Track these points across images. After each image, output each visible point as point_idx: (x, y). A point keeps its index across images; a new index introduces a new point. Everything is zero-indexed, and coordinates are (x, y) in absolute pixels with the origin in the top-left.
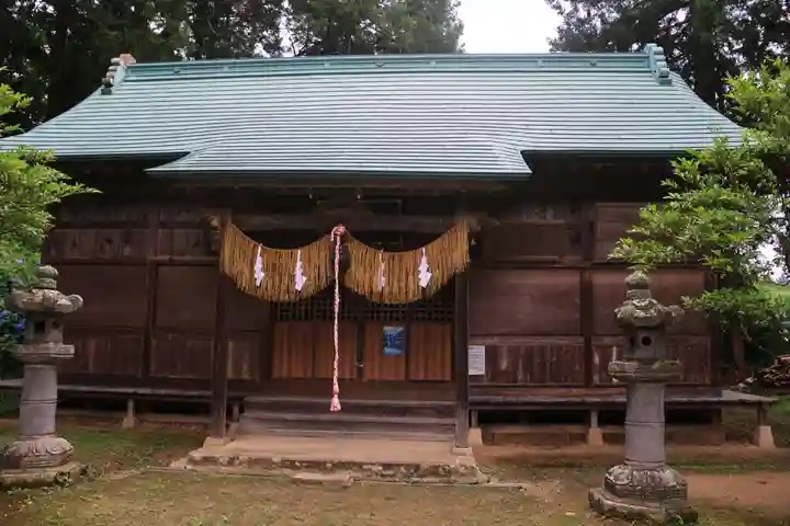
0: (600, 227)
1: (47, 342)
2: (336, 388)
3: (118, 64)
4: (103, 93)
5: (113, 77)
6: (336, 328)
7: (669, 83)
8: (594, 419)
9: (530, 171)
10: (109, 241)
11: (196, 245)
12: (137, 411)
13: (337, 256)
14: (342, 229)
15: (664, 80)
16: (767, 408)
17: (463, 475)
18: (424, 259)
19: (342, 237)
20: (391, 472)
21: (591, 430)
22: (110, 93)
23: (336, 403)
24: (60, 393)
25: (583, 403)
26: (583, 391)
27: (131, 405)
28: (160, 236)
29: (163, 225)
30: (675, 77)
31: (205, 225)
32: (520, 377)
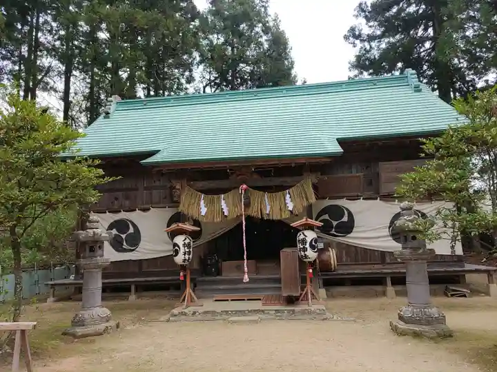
0: (383, 176)
1: (96, 257)
2: (246, 269)
3: (112, 101)
4: (105, 118)
5: (110, 109)
6: (244, 237)
7: (420, 91)
8: (389, 282)
9: (342, 151)
10: (116, 199)
11: (165, 198)
12: (136, 291)
13: (243, 200)
14: (245, 186)
15: (417, 89)
16: (492, 273)
17: (318, 314)
18: (288, 196)
19: (245, 190)
20: (279, 314)
21: (388, 288)
22: (108, 118)
23: (246, 278)
24: (103, 283)
25: (382, 273)
26: (380, 266)
27: (133, 288)
28: (145, 194)
29: (146, 189)
30: (424, 87)
31: (172, 188)
32: (344, 260)
